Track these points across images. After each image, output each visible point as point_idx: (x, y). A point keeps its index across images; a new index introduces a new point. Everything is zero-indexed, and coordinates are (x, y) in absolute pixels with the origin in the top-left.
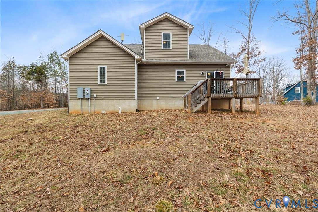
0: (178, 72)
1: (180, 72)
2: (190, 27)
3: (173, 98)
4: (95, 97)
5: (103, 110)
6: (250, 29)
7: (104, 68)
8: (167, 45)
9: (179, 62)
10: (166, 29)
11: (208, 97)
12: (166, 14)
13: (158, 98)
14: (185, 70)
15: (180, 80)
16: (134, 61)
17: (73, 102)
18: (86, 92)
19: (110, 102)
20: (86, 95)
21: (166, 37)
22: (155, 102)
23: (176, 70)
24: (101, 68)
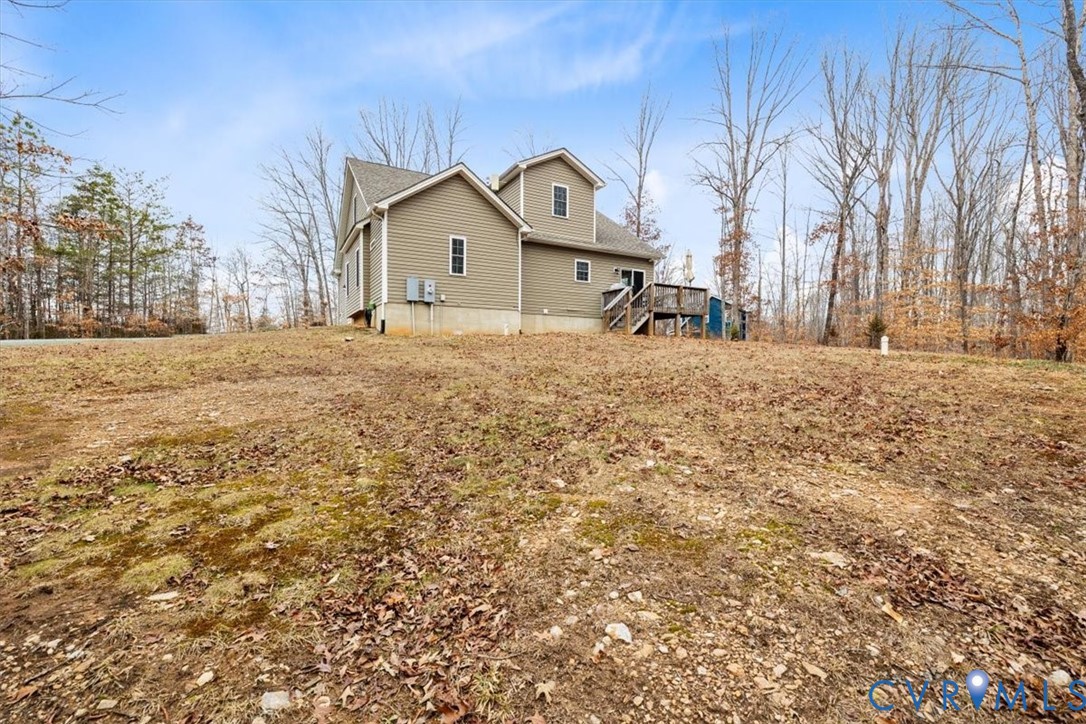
0: (578, 263)
1: (583, 263)
2: (600, 184)
3: (571, 313)
4: (442, 301)
5: (458, 329)
6: (640, 177)
7: (461, 242)
8: (560, 208)
9: (581, 245)
10: (559, 179)
11: (650, 312)
12: (563, 151)
13: (546, 311)
14: (589, 262)
15: (582, 279)
16: (517, 236)
17: (394, 308)
18: (427, 289)
19: (472, 313)
20: (426, 295)
21: (560, 193)
22: (539, 318)
23: (577, 260)
24: (454, 241)
